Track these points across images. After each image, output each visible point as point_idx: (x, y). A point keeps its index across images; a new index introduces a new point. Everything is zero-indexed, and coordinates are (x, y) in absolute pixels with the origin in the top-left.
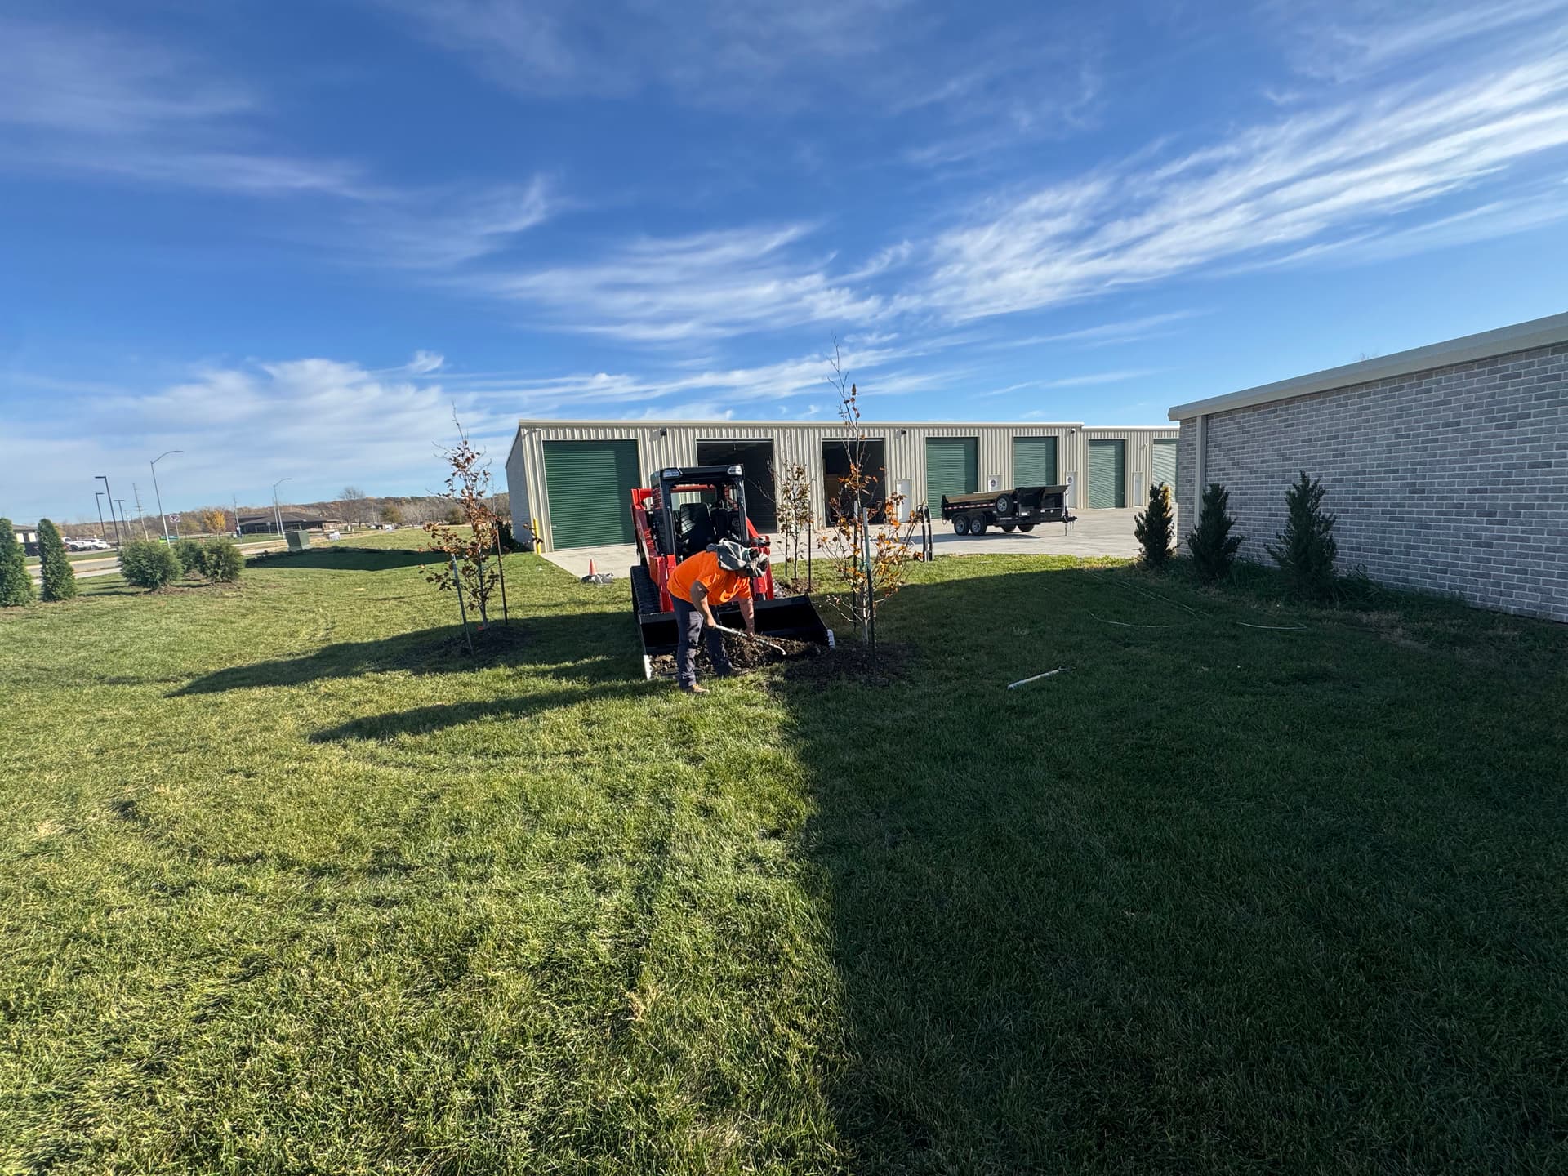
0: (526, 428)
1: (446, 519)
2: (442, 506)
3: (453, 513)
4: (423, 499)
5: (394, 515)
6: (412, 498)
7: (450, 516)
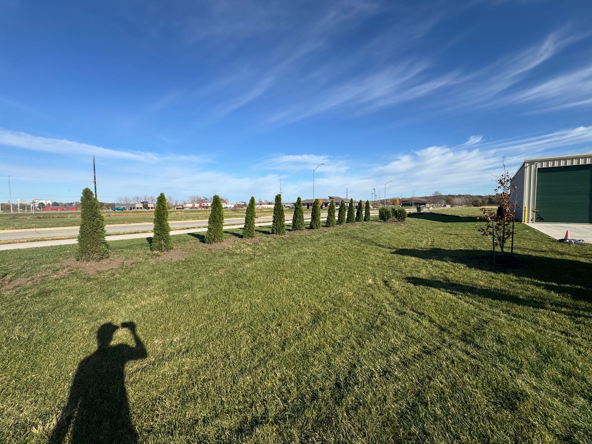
0: (528, 163)
1: (472, 204)
2: (471, 199)
3: (476, 202)
4: (464, 196)
5: (451, 202)
6: (459, 195)
7: (475, 203)
